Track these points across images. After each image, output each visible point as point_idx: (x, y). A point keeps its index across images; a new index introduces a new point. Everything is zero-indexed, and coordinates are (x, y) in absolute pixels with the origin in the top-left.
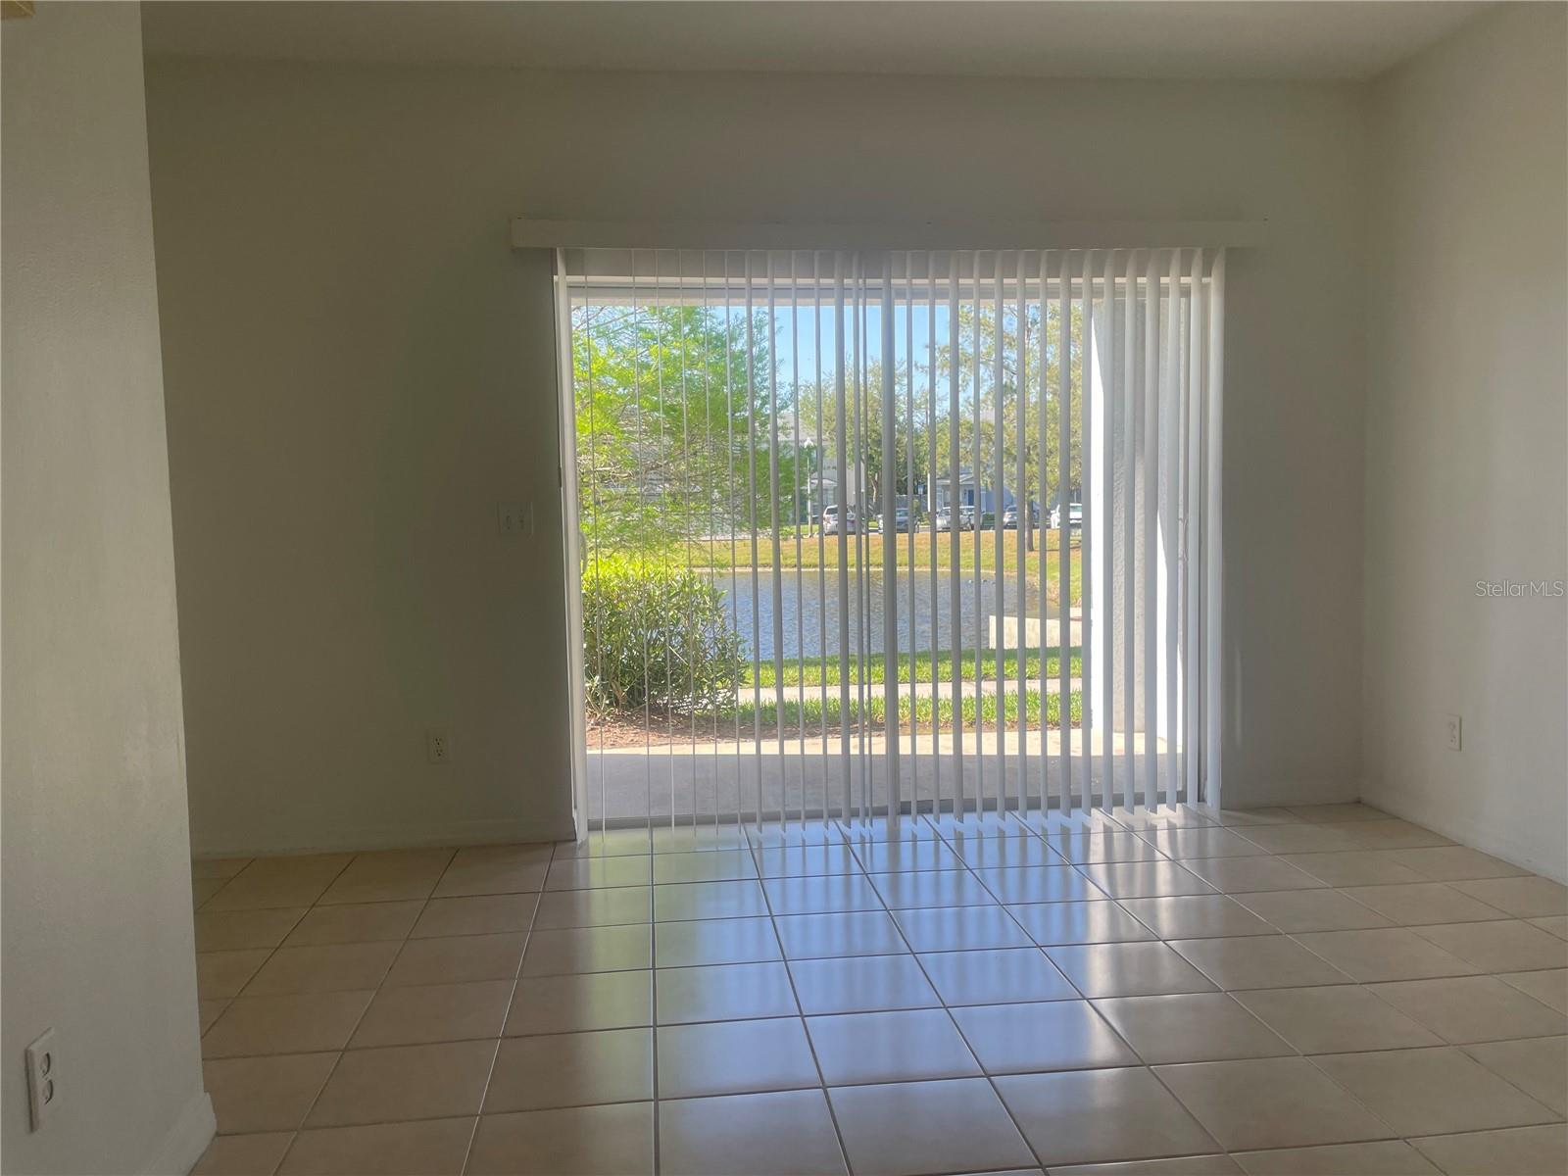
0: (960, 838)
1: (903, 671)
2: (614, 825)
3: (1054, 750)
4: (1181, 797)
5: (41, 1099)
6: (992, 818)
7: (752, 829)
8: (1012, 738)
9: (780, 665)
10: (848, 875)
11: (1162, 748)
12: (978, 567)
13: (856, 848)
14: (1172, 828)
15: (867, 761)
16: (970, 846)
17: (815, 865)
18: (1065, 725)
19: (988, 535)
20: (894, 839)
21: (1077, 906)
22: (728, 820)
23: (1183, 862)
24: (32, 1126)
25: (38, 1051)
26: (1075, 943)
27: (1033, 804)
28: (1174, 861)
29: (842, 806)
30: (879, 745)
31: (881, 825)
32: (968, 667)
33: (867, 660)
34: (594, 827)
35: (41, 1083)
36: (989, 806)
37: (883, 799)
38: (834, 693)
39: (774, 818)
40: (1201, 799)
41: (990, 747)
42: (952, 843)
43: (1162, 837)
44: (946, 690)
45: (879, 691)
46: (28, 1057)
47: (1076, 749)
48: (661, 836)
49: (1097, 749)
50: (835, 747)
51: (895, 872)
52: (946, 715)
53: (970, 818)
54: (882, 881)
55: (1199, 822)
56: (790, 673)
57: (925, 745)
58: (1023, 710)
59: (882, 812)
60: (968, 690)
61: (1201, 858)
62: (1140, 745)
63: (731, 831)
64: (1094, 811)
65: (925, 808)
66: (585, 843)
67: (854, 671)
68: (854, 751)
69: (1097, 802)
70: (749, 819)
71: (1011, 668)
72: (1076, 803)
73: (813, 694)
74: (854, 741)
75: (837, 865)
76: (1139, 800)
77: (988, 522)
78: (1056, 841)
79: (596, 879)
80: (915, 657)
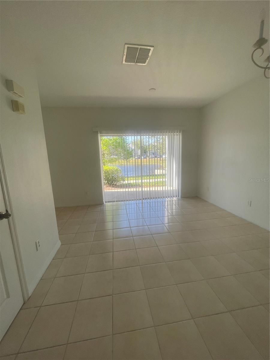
0: (150, 203)
1: (143, 178)
2: (108, 202)
3: (161, 189)
4: (176, 196)
5: (38, 247)
6: (154, 200)
7: (125, 202)
8: (156, 188)
9: (128, 177)
10: (137, 208)
11: (174, 189)
12: (155, 163)
13: (138, 204)
14: (175, 201)
15: (139, 191)
16: (151, 203)
17: (133, 207)
18: (163, 186)
19: (156, 159)
20: (142, 203)
21: (164, 211)
22: (122, 201)
23: (176, 205)
24: (37, 250)
25: (37, 242)
26: (163, 217)
27: (159, 198)
28: (175, 205)
29: (136, 199)
30: (140, 189)
31: (141, 201)
32: (151, 177)
33: (138, 177)
34: (106, 202)
35: (38, 245)
36: (154, 198)
37: (141, 198)
38: (135, 181)
39: (128, 201)
40: (179, 196)
41: (154, 189)
42: (149, 203)
43: (174, 202)
44: (148, 181)
45: (140, 181)
46: (36, 242)
47: (164, 189)
48: (114, 203)
49: (166, 189)
50: (135, 190)
51: (143, 208)
52: (148, 185)
53: (151, 200)
54: (141, 209)
55: (178, 200)
56: (129, 179)
57: (146, 189)
58: (158, 184)
59: (141, 199)
60: (151, 181)
61: (178, 204)
62: (171, 189)
63: (123, 202)
64: (166, 198)
65: (146, 199)
66: (105, 204)
67: (137, 178)
68: (137, 190)
69: (166, 197)
70: (124, 201)
71: (159, 177)
72: (164, 197)
73: (132, 182)
74: (137, 189)
75: (135, 207)
76: (171, 197)
77: (156, 157)
78: (161, 203)
79: (107, 209)
80: (145, 176)
